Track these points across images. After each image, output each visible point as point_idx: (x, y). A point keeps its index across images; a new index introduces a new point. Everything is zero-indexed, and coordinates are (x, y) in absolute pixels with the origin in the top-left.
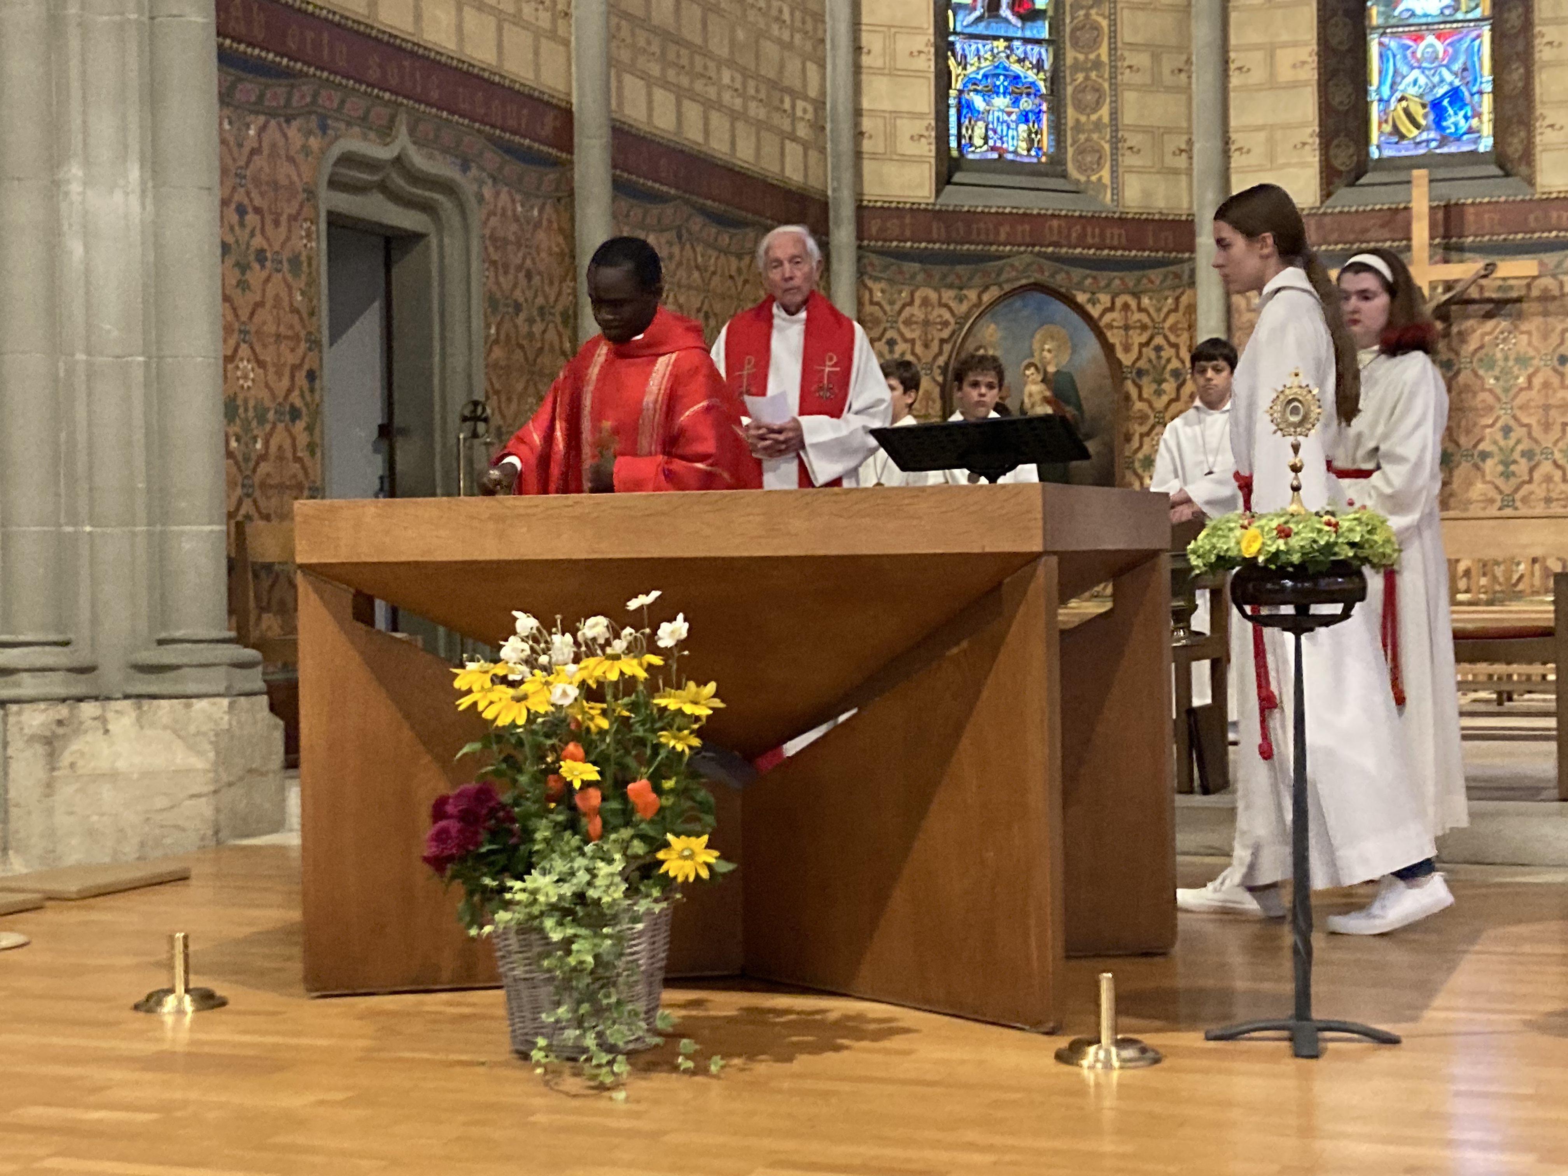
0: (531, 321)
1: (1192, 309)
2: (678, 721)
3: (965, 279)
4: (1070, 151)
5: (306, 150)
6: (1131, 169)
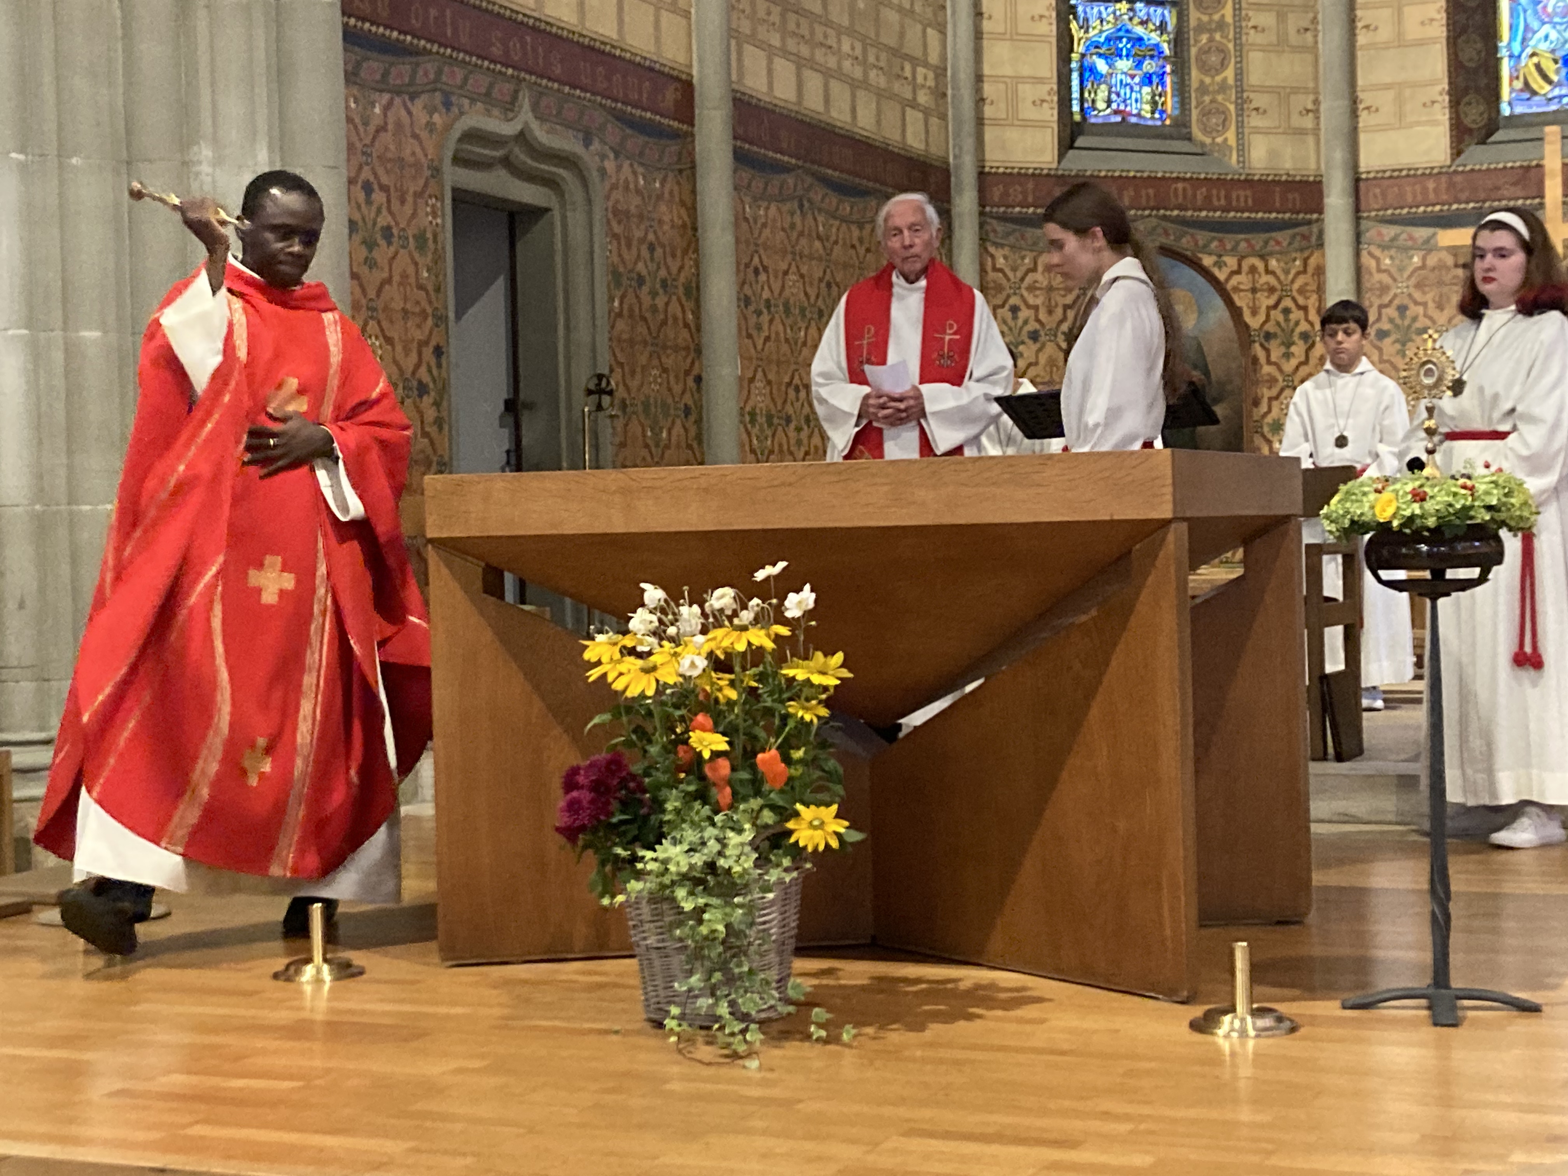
0: (654, 294)
1: (1320, 271)
2: (806, 692)
4: (1195, 114)
5: (430, 126)
6: (1257, 131)
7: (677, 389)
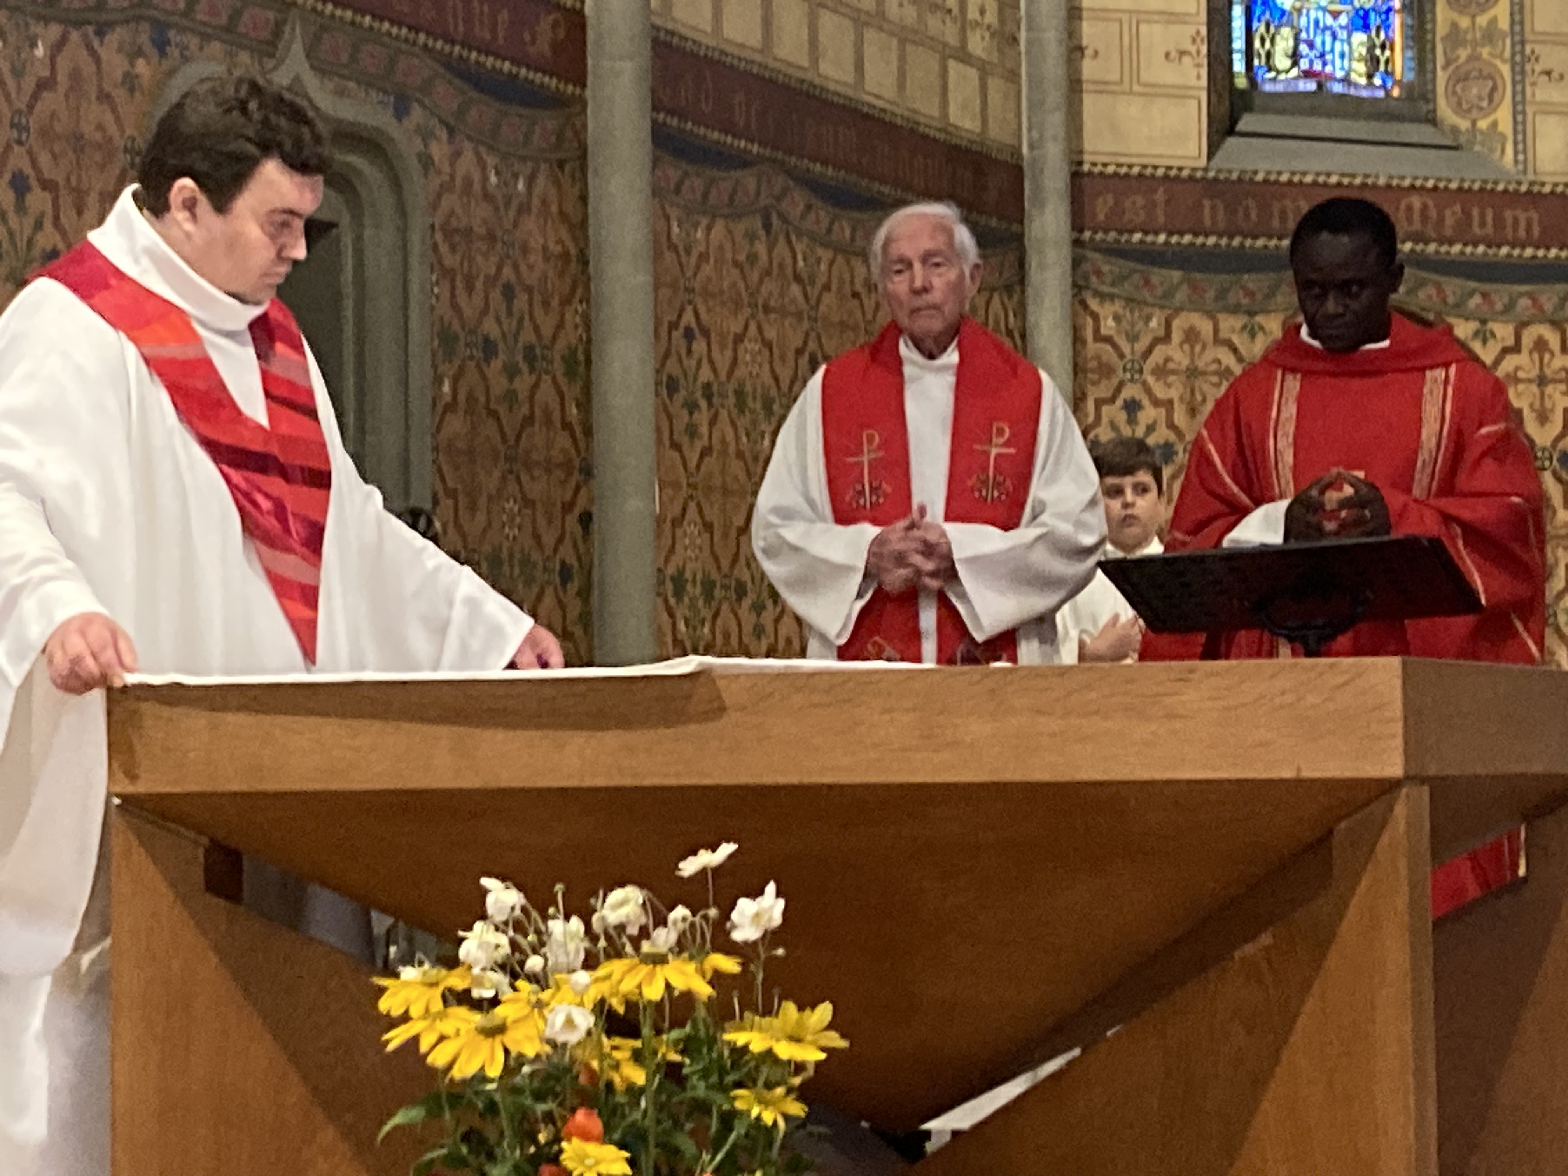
0: (512, 372)
2: (765, 1072)
3: (1259, 297)
4: (1441, 77)
5: (130, 82)
6: (1549, 109)
7: (549, 539)
